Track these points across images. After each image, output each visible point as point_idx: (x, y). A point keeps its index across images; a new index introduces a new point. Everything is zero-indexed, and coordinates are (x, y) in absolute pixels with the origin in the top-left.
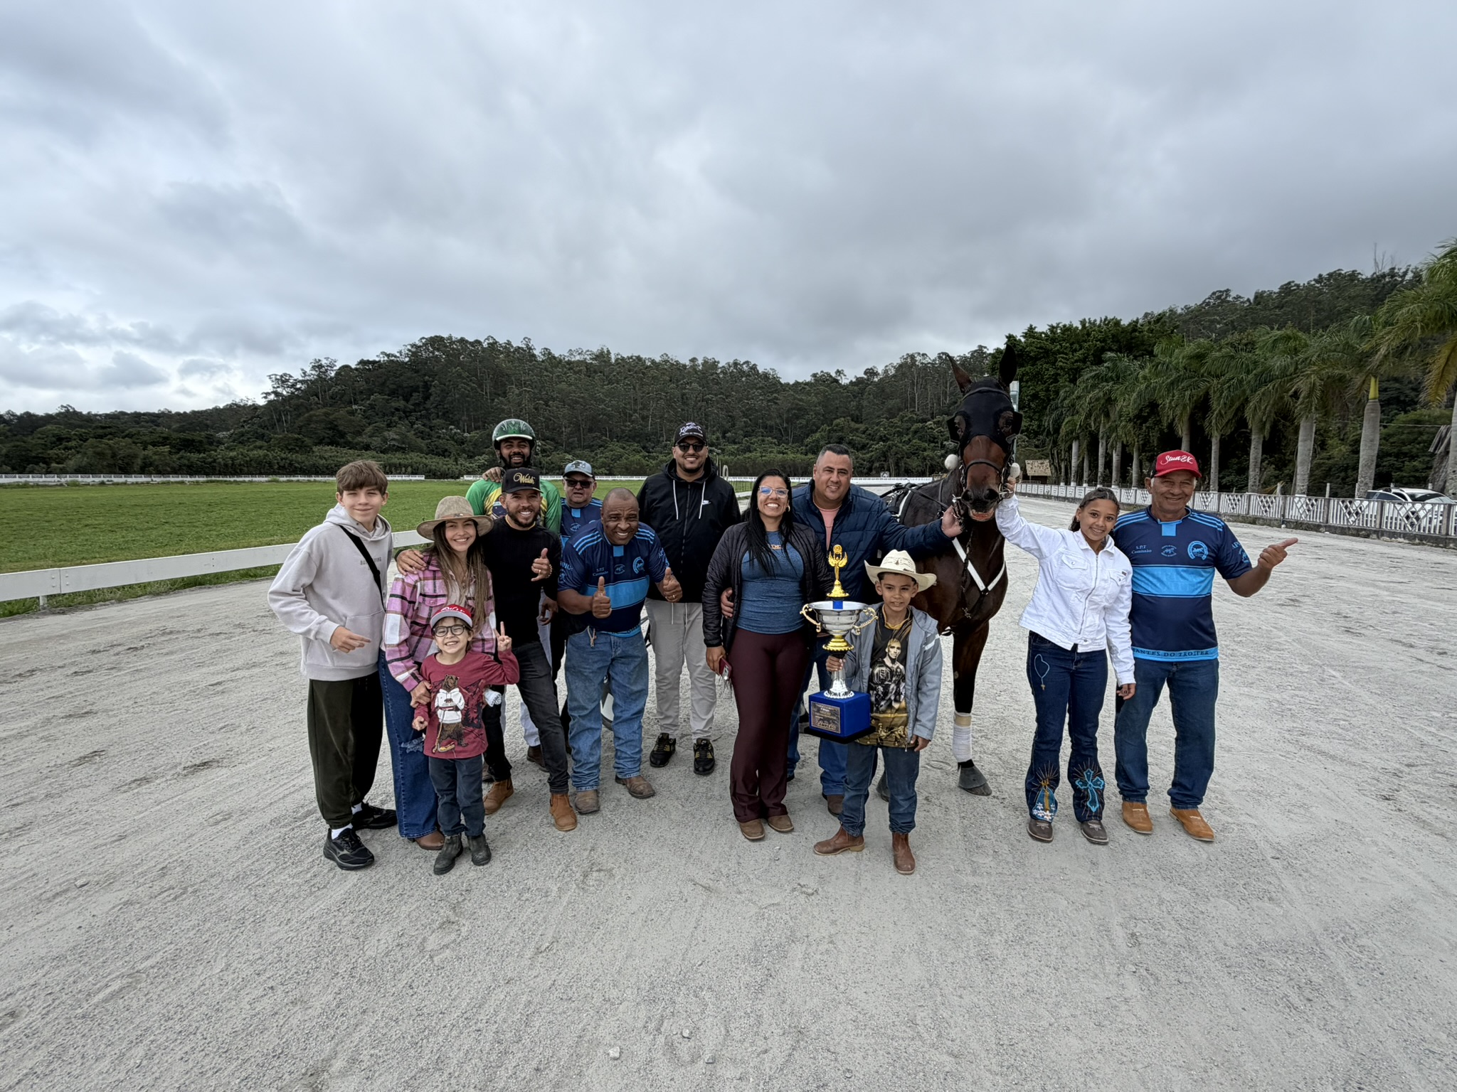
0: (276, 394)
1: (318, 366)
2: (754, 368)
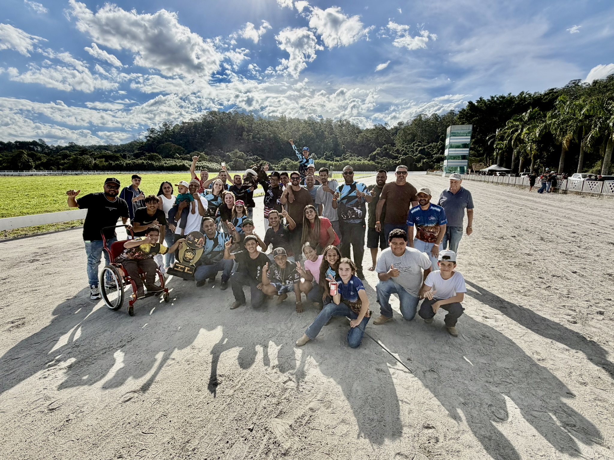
0: (150, 137)
1: (165, 125)
2: (348, 123)
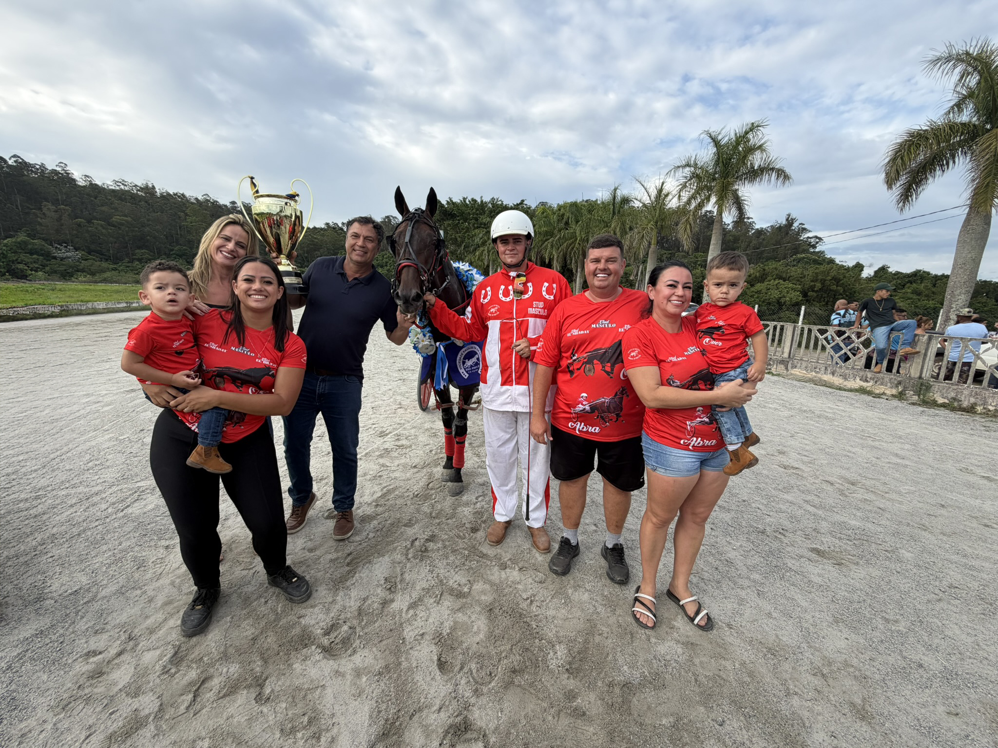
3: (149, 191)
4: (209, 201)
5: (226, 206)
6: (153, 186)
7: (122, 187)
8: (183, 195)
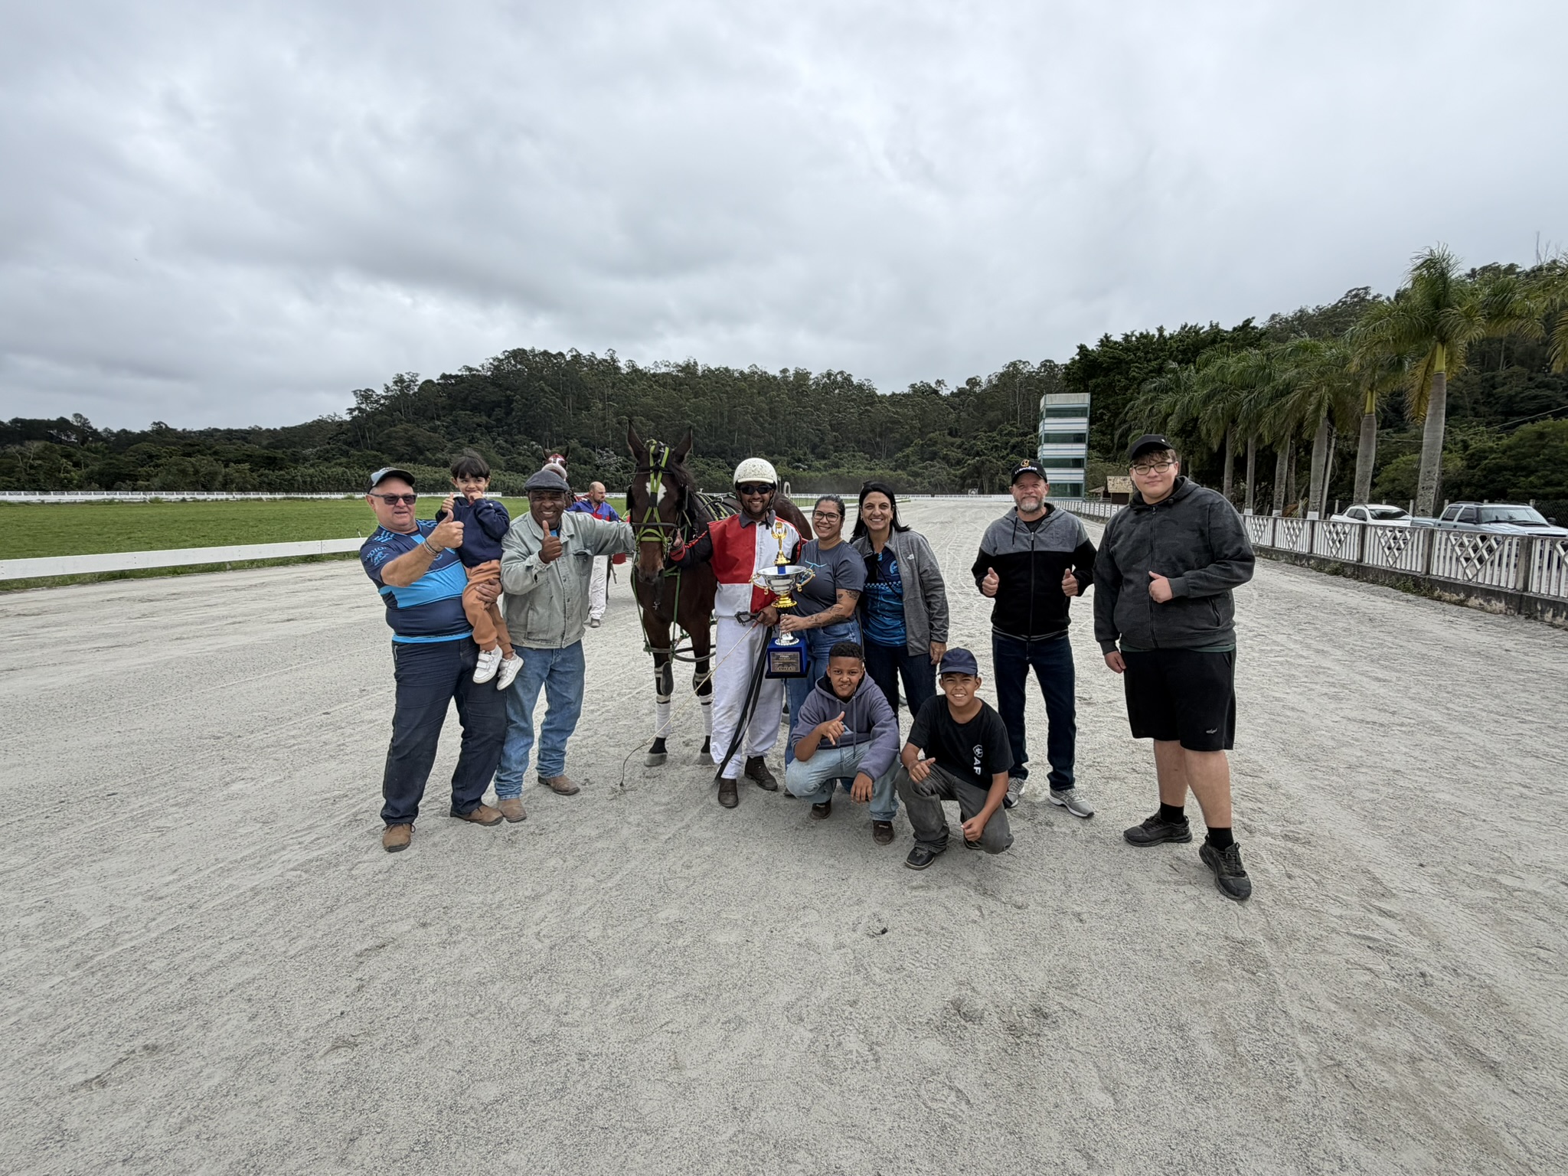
0: (359, 409)
1: (400, 380)
2: (847, 379)
3: (689, 369)
4: (755, 373)
5: (774, 377)
6: (695, 363)
7: (664, 370)
8: (727, 369)
